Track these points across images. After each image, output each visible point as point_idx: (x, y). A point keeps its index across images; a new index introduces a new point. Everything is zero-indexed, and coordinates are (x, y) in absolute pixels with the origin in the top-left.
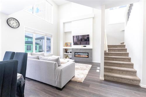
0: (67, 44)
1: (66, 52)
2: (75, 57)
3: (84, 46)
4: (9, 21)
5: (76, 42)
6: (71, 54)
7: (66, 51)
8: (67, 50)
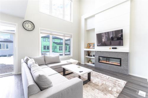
0: (89, 46)
1: (89, 55)
2: (99, 62)
3: (113, 48)
4: (25, 24)
5: (104, 41)
6: (94, 58)
7: (88, 53)
8: (90, 52)
